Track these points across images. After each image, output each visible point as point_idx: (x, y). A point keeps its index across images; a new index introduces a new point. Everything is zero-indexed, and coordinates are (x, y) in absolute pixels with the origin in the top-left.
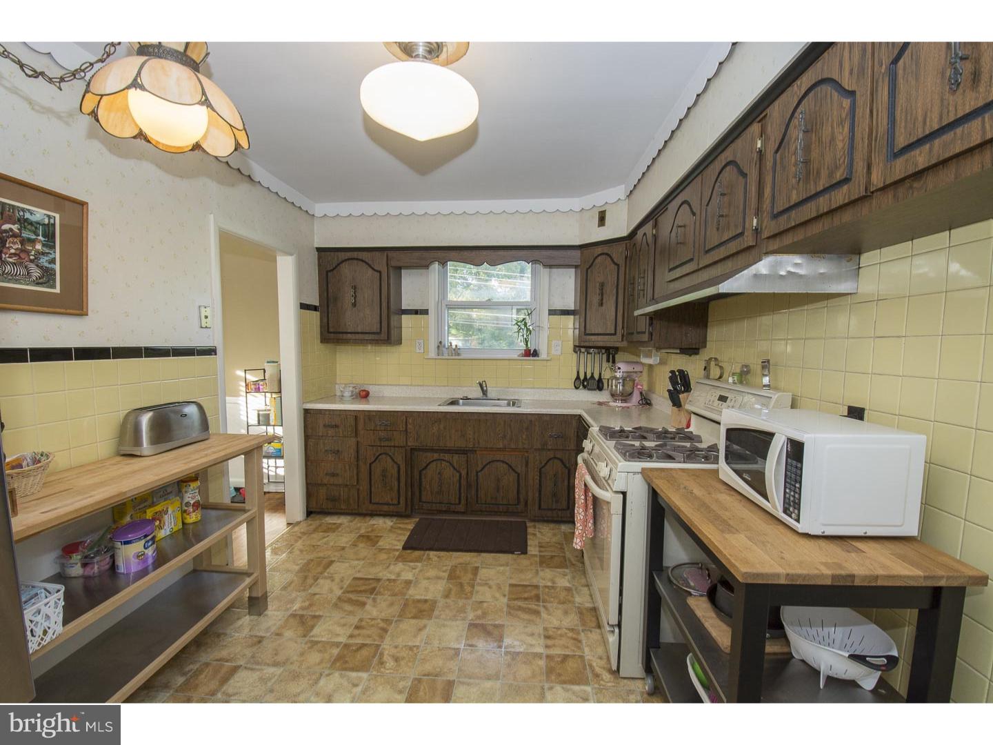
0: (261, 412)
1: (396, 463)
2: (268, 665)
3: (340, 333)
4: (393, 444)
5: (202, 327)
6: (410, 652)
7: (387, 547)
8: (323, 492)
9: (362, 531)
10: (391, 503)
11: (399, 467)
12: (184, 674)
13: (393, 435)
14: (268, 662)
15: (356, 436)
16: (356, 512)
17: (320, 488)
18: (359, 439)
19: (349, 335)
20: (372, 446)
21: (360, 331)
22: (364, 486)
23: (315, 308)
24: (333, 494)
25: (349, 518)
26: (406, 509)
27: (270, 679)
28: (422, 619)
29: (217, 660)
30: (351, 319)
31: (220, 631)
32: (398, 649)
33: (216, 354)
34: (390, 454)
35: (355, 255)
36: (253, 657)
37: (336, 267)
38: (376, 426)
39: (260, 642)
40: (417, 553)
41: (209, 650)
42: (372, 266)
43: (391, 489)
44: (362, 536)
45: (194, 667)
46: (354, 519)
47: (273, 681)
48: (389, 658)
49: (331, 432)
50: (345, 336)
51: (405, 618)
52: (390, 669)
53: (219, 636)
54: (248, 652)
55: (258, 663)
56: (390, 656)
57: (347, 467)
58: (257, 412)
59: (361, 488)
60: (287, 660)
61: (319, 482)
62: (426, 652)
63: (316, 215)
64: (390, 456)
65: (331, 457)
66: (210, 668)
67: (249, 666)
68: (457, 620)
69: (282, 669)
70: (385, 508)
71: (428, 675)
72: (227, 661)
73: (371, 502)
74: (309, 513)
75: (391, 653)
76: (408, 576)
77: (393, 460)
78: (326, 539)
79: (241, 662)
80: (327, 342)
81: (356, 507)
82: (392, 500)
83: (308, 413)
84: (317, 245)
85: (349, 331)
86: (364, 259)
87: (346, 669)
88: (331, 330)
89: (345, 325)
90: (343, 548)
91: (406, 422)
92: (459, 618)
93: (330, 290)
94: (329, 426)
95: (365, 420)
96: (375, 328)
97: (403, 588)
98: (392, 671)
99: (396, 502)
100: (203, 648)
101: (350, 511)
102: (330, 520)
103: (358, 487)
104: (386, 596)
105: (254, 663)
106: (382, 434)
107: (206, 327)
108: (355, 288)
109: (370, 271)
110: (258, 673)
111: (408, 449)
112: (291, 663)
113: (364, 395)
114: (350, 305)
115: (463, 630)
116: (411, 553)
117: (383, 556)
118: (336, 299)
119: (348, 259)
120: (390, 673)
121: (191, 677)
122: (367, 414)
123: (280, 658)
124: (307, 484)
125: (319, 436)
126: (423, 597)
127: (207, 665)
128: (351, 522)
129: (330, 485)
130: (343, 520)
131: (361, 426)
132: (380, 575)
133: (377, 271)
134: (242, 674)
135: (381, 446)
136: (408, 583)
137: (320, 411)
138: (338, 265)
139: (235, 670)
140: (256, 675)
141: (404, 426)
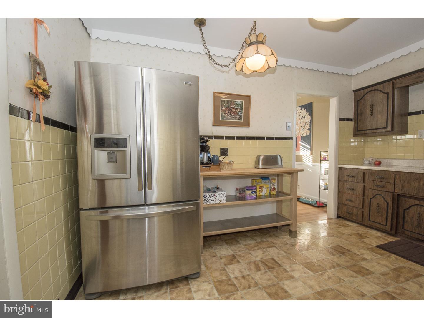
0: (326, 170)
1: (386, 201)
2: (283, 251)
3: (363, 130)
4: (385, 190)
5: (287, 130)
6: (338, 280)
7: (367, 242)
8: (345, 208)
9: (360, 232)
10: (381, 223)
11: (388, 204)
12: (261, 240)
13: (385, 184)
14: (284, 250)
15: (364, 182)
16: (361, 223)
17: (344, 206)
18: (365, 185)
19: (368, 131)
20: (372, 189)
21: (374, 128)
22: (366, 210)
23: (351, 120)
24: (349, 210)
25: (357, 225)
26: (391, 230)
27: (280, 254)
28: (358, 274)
29: (271, 242)
30: (369, 123)
31: (278, 236)
32: (334, 276)
33: (292, 140)
34: (383, 195)
35: (373, 88)
36: (281, 247)
37: (363, 97)
38: (375, 178)
39: (286, 244)
40: (383, 251)
41: (271, 238)
42: (383, 91)
43: (382, 216)
44: (358, 234)
45: (265, 240)
46: (360, 227)
47: (281, 255)
48: (327, 275)
49: (350, 179)
50: (366, 132)
51: (349, 269)
52: (324, 279)
53: (277, 237)
54: (281, 245)
55: (281, 249)
56: (328, 275)
57: (358, 198)
58: (324, 169)
59: (365, 211)
60: (290, 253)
61: (343, 203)
62: (347, 285)
63: (353, 75)
64: (383, 197)
65: (350, 192)
66: (269, 242)
67: (278, 248)
68: (379, 286)
69: (286, 254)
70: (378, 225)
71: (339, 291)
72: (274, 243)
73: (369, 220)
74: (338, 217)
75: (329, 275)
76: (369, 257)
77: (384, 199)
78: (338, 228)
79: (277, 246)
80: (357, 136)
81: (361, 220)
82: (382, 221)
83: (340, 169)
84: (353, 89)
85: (368, 129)
86: (378, 89)
87: (306, 267)
88: (359, 129)
89: (366, 126)
90: (343, 234)
91: (395, 177)
92: (380, 286)
93: (359, 109)
94: (349, 176)
95: (368, 174)
96: (384, 125)
97: (360, 260)
98: (324, 280)
99: (385, 224)
100: (270, 237)
101: (358, 222)
102: (347, 222)
103: (363, 210)
104: (348, 258)
105: (280, 248)
106: (378, 183)
107: (289, 130)
108: (372, 106)
109: (382, 94)
110: (279, 251)
111: (396, 194)
112: (290, 255)
113: (379, 164)
114: (369, 115)
115: (377, 291)
116: (380, 250)
117: (362, 245)
118: (362, 114)
119: (369, 92)
120: (322, 280)
121: (262, 242)
122: (370, 171)
123: (288, 251)
124: (339, 203)
125: (345, 181)
126: (367, 268)
127: (268, 241)
128: (357, 227)
129: (349, 205)
130: (354, 225)
131: (367, 178)
132: (352, 250)
133: (386, 93)
134: (275, 248)
135: (377, 190)
136: (365, 259)
137: (346, 169)
138: (364, 96)
139: (274, 246)
140: (278, 251)
141: (393, 180)
